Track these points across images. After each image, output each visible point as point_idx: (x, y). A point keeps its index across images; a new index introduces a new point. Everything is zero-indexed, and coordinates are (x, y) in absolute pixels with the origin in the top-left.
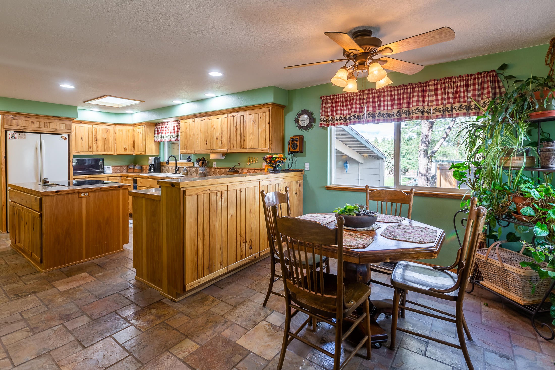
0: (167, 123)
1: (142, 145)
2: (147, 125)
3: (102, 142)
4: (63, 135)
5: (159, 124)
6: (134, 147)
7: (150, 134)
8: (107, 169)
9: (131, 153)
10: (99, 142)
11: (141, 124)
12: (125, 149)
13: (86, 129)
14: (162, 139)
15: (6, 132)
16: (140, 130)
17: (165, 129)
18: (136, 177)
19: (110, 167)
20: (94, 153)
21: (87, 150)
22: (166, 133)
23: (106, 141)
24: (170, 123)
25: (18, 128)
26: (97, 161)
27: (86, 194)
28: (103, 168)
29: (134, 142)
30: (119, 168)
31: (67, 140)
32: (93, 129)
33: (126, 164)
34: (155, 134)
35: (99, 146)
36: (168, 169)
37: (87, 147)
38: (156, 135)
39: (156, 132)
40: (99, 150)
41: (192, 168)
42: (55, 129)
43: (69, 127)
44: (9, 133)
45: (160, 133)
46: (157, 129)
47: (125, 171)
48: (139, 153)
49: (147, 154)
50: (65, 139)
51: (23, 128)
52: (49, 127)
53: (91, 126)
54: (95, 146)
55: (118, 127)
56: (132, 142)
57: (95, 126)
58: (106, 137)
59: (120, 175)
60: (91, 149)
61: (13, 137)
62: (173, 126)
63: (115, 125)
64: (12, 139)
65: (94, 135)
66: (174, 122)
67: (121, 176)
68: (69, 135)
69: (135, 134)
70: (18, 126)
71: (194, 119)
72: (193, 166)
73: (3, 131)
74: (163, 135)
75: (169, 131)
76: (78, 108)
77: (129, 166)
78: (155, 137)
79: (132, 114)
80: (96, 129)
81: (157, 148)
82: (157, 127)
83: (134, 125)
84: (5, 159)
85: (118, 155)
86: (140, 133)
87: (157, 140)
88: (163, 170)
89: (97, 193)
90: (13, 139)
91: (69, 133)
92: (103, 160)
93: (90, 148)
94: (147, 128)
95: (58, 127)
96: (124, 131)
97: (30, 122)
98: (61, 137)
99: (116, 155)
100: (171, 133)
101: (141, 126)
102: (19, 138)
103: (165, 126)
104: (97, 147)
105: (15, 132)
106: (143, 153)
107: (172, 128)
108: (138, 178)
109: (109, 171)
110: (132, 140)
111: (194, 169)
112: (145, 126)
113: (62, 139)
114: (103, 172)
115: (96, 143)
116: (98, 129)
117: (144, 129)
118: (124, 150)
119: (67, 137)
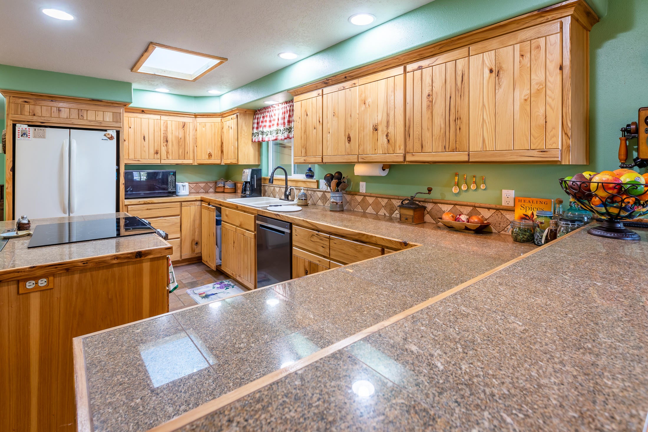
0: (272, 108)
1: (233, 147)
2: (240, 113)
3: (174, 143)
4: (109, 132)
5: (259, 110)
6: (222, 152)
7: (245, 128)
8: (182, 188)
9: (218, 162)
10: (170, 143)
11: (231, 112)
12: (210, 155)
13: (151, 122)
14: (264, 136)
15: (14, 126)
16: (231, 122)
17: (268, 119)
18: (221, 205)
19: (187, 184)
20: (163, 162)
21: (152, 156)
22: (270, 126)
23: (181, 142)
24: (277, 107)
25: (35, 118)
26: (166, 175)
27: (42, 283)
28: (175, 186)
29: (222, 143)
30: (202, 185)
31: (115, 140)
32: (162, 122)
33: (214, 178)
34: (253, 128)
35: (170, 151)
36: (274, 190)
37: (152, 151)
38: (255, 131)
39: (255, 125)
40: (170, 158)
41: (315, 191)
42: (95, 121)
43: (117, 118)
44: (20, 127)
45: (261, 126)
46: (256, 121)
47: (212, 190)
48: (228, 162)
49: (240, 163)
50: (111, 138)
51: (43, 118)
52: (85, 118)
53: (158, 117)
54: (164, 149)
55: (200, 120)
56: (219, 144)
57: (164, 118)
58: (181, 135)
59: (200, 199)
60: (159, 155)
61: (24, 134)
62: (281, 111)
63: (196, 116)
64: (22, 138)
65: (162, 132)
66: (284, 106)
67: (201, 201)
68: (118, 133)
69: (225, 130)
70: (34, 115)
71: (320, 91)
72: (318, 187)
73: (9, 124)
74: (265, 130)
75: (275, 123)
76: (134, 86)
77: (218, 183)
78: (253, 134)
79: (219, 96)
80: (166, 122)
81: (257, 153)
82: (257, 116)
83: (222, 115)
84: (11, 173)
85: (200, 165)
86: (230, 127)
87: (256, 139)
88: (265, 191)
89: (77, 277)
90: (25, 138)
91: (118, 129)
92: (175, 174)
93: (157, 153)
94: (240, 119)
95: (100, 118)
96: (208, 125)
97: (54, 109)
98: (105, 135)
99: (196, 164)
100: (278, 124)
101: (232, 116)
102: (35, 137)
103: (268, 114)
104: (167, 152)
105: (29, 126)
106: (234, 161)
107: (281, 116)
108: (223, 206)
109: (183, 191)
110: (220, 140)
111: (320, 194)
112: (237, 115)
113: (105, 138)
114: (173, 193)
115: (166, 145)
116: (169, 122)
117: (235, 120)
118: (207, 157)
119: (114, 135)
